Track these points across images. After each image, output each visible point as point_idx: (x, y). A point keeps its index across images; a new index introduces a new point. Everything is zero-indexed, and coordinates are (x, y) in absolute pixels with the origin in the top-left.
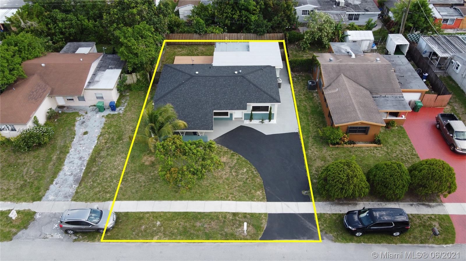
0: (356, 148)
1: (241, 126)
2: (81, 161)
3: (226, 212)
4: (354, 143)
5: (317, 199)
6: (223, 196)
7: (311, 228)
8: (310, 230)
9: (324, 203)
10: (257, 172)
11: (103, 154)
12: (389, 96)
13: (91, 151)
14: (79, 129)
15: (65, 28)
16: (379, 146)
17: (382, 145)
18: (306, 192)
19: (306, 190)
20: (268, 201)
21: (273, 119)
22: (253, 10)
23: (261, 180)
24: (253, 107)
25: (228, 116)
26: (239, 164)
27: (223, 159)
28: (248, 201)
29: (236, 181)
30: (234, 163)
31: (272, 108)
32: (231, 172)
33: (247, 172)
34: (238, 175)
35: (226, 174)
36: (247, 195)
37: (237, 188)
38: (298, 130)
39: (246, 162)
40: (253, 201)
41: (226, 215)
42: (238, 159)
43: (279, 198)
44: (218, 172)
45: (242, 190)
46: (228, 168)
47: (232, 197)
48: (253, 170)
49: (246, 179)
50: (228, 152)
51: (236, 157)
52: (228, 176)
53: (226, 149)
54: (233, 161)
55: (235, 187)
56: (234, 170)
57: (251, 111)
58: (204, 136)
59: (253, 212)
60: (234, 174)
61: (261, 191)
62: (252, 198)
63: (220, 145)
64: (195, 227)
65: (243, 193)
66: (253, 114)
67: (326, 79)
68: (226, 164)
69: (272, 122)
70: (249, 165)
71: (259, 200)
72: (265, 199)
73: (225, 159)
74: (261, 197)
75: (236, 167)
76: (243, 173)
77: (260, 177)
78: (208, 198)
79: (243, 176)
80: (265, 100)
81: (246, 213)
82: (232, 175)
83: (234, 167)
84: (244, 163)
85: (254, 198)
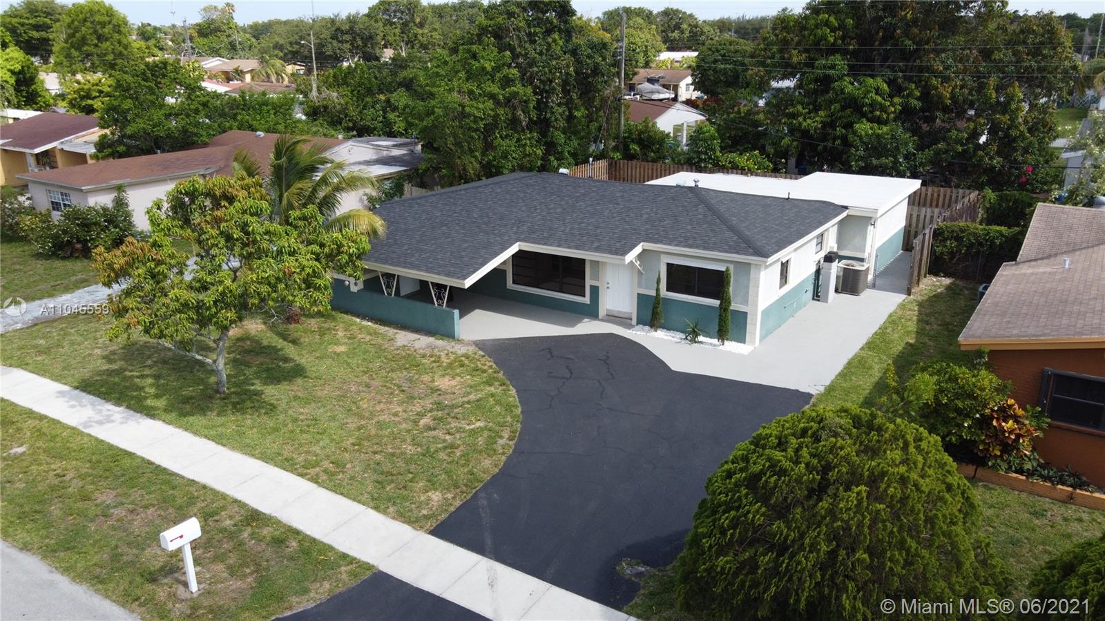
0: (1091, 510)
4: (1077, 482)
10: (511, 443)
19: (646, 564)
20: (436, 532)
21: (742, 340)
22: (873, 105)
23: (496, 466)
24: (669, 265)
25: (584, 296)
26: (478, 405)
27: (444, 383)
28: (359, 502)
29: (404, 441)
30: (465, 399)
31: (736, 280)
32: (421, 415)
33: (473, 433)
34: (435, 429)
35: (396, 415)
36: (383, 487)
37: (378, 457)
38: (822, 389)
39: (509, 408)
40: (376, 508)
41: (224, 508)
42: (492, 395)
43: (489, 542)
44: (380, 402)
45: (387, 467)
46: (428, 403)
47: (325, 471)
48: (506, 434)
49: (445, 448)
50: (484, 371)
51: (492, 389)
52: (397, 419)
53: (488, 364)
54: (469, 394)
55: (375, 453)
56: (440, 414)
57: (658, 281)
58: (447, 309)
59: (326, 540)
60: (422, 422)
61: (449, 496)
62: (389, 500)
63: (481, 353)
64: (85, 498)
65: (375, 477)
66: (666, 300)
67: (1037, 243)
68: (436, 395)
69: (731, 346)
70: (509, 419)
71: (404, 517)
72: (432, 524)
73: (453, 383)
74: (425, 512)
75: (456, 411)
76: (459, 430)
77: (504, 458)
78: (248, 446)
79: (448, 437)
80: (715, 244)
81: (297, 532)
82: (416, 422)
83: (453, 407)
84: (498, 408)
85: (394, 504)
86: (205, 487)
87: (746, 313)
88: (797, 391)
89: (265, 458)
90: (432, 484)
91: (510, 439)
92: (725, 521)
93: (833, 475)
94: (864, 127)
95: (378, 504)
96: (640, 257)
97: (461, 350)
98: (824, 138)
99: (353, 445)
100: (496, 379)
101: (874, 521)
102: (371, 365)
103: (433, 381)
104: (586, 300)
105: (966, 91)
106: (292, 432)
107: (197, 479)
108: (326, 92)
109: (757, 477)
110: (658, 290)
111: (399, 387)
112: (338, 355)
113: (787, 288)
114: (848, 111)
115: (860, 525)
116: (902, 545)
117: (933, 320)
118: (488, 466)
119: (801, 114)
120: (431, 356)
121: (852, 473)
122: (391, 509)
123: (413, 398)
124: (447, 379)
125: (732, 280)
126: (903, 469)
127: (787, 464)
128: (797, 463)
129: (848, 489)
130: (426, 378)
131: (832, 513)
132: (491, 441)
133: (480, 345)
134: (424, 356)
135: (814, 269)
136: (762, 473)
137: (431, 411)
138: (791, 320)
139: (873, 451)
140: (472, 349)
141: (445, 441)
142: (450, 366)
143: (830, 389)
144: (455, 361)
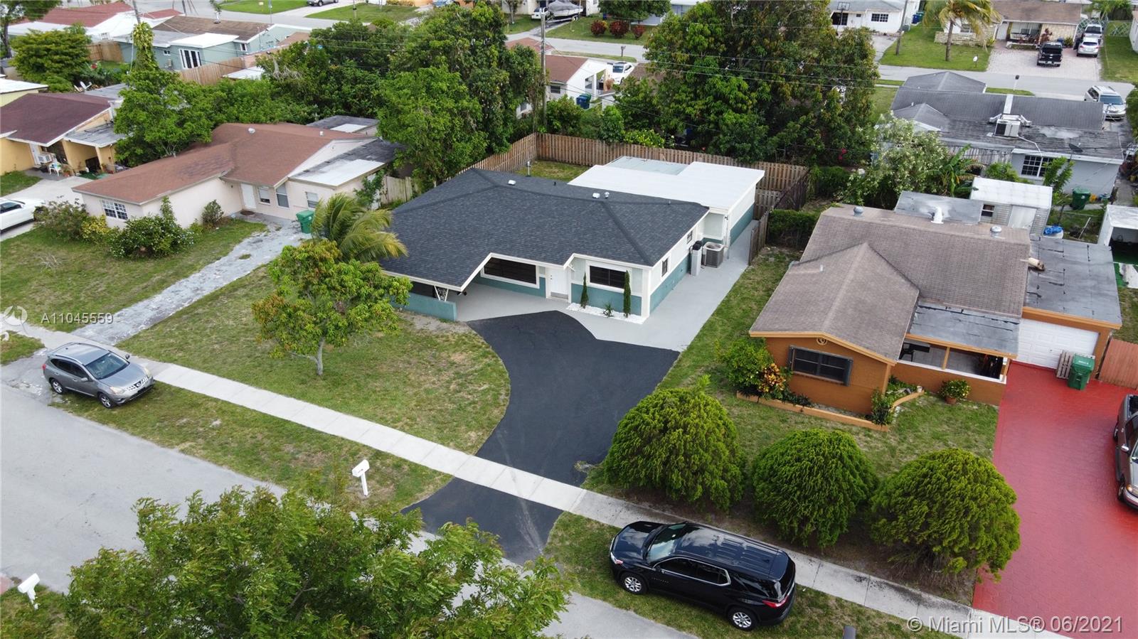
0: (810, 417)
1: (556, 313)
2: (193, 294)
3: (364, 446)
4: (806, 402)
5: (600, 487)
6: (389, 417)
7: (527, 537)
8: (522, 539)
9: (611, 500)
10: (507, 398)
11: (241, 292)
12: (975, 313)
13: (225, 284)
14: (240, 249)
15: (354, 97)
16: (879, 427)
17: (887, 428)
18: (587, 466)
19: (589, 463)
20: (479, 454)
21: (639, 314)
22: (737, 100)
23: (502, 413)
24: (592, 268)
25: (535, 283)
26: (482, 372)
27: (457, 358)
28: (432, 441)
29: (444, 401)
30: (473, 369)
31: (633, 278)
32: (449, 382)
33: (485, 392)
34: (460, 392)
35: (434, 383)
36: (442, 431)
37: (433, 413)
38: (685, 348)
39: (501, 374)
40: (443, 444)
41: (359, 450)
42: (489, 365)
43: (508, 457)
44: (421, 375)
45: (440, 419)
46: (451, 373)
47: (406, 424)
48: (503, 392)
49: (470, 404)
50: (480, 347)
51: (487, 360)
52: (436, 386)
53: (480, 340)
54: (475, 364)
55: (430, 410)
56: (460, 381)
57: (585, 278)
58: (448, 302)
59: (423, 464)
60: (452, 387)
61: (480, 433)
62: (448, 439)
63: (474, 332)
64: (278, 450)
65: (437, 425)
66: (591, 288)
67: (814, 247)
68: (453, 367)
69: (633, 318)
70: (502, 381)
71: (459, 447)
72: (475, 450)
73: (462, 357)
74: (469, 444)
75: (470, 377)
76: (475, 391)
77: (505, 408)
78: (354, 411)
79: (469, 397)
80: (620, 254)
81: (405, 461)
82: (448, 388)
83: (467, 375)
84: (494, 374)
85: (452, 441)
86: (343, 439)
87: (640, 298)
88: (671, 350)
89: (366, 417)
90: (470, 428)
91: (507, 395)
92: (624, 445)
93: (669, 425)
94: (730, 117)
95: (443, 441)
96: (572, 262)
97: (462, 330)
98: (702, 121)
99: (416, 406)
100: (489, 353)
101: (685, 442)
102: (405, 347)
103: (449, 357)
104: (537, 286)
105: (802, 89)
106: (376, 400)
107: (336, 434)
108: (287, 71)
109: (637, 426)
110: (585, 283)
111: (430, 363)
112: (380, 339)
113: (667, 275)
114: (719, 102)
115: (680, 444)
116: (697, 452)
117: (761, 287)
118: (497, 414)
119: (685, 101)
120: (442, 337)
121: (677, 422)
122: (451, 444)
123: (440, 370)
124: (457, 354)
125: (631, 278)
126: (697, 421)
127: (650, 421)
128: (654, 419)
129: (675, 431)
130: (444, 354)
131: (668, 441)
132: (496, 398)
133: (472, 325)
134: (437, 337)
135: (687, 254)
136: (639, 425)
137: (454, 379)
138: (671, 292)
139: (685, 413)
140: (467, 328)
141: (468, 399)
142: (457, 344)
143: (690, 348)
144: (459, 340)
